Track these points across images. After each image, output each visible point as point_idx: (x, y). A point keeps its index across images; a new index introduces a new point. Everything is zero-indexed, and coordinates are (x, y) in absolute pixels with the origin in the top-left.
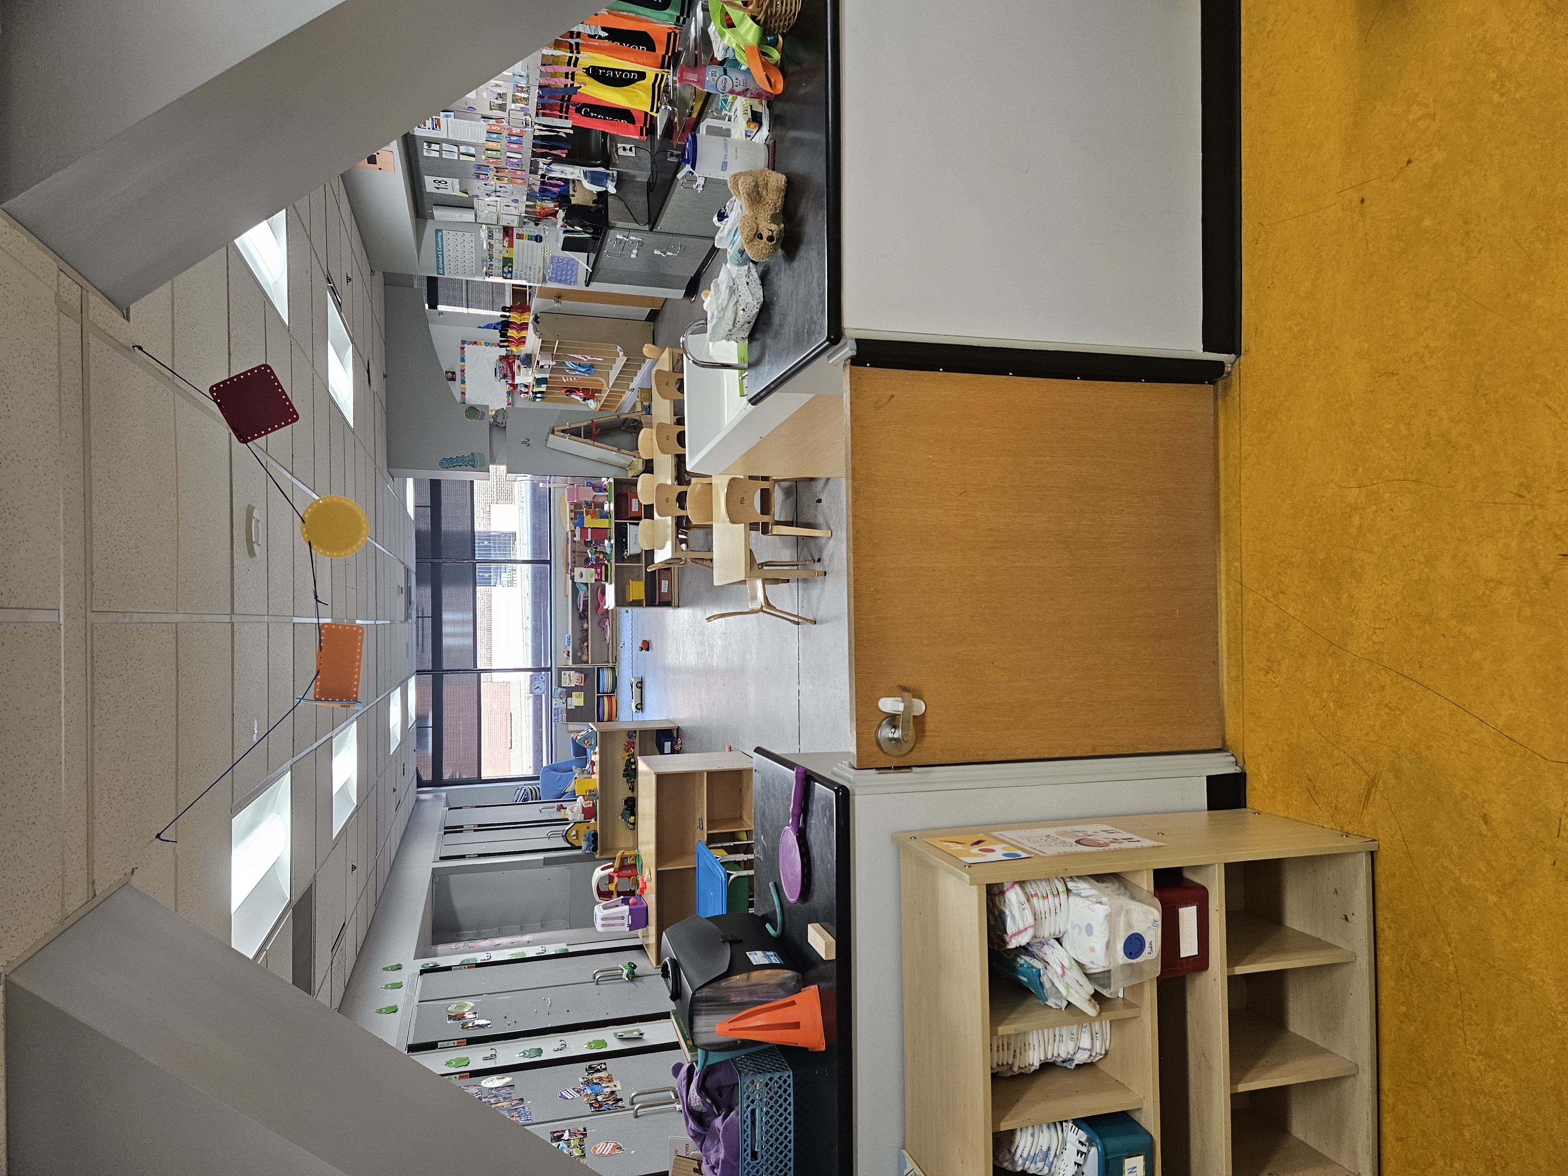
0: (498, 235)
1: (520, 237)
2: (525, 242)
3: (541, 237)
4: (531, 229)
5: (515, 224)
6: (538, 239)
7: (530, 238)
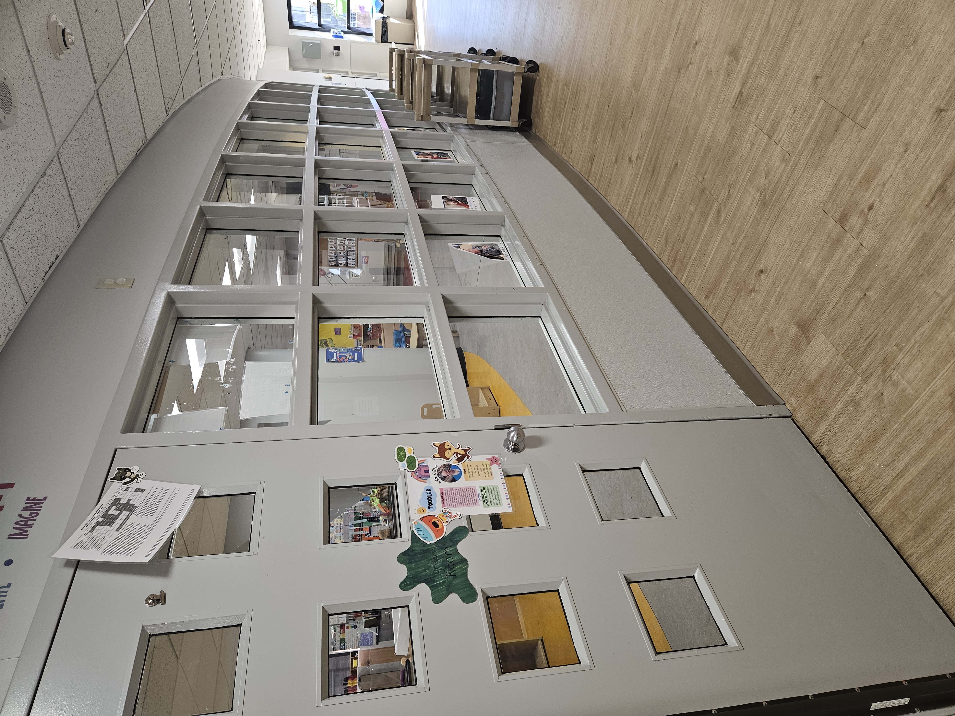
0: (338, 629)
1: (347, 628)
2: (350, 629)
3: (356, 626)
4: (352, 623)
5: (345, 622)
6: (355, 627)
7: (352, 627)
